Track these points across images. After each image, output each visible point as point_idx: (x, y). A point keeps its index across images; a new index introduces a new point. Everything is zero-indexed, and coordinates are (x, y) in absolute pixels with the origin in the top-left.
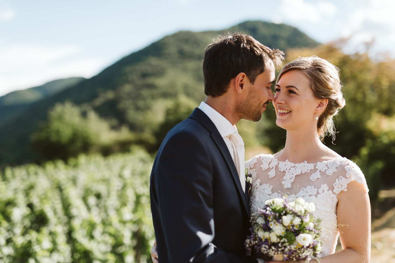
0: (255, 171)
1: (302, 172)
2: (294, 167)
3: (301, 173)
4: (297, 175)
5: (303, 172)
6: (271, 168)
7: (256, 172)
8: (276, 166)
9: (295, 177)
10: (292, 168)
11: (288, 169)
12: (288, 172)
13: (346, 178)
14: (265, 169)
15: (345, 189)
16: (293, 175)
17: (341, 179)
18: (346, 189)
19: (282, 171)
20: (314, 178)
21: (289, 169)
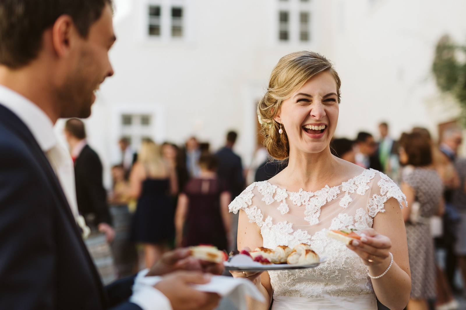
0: (256, 209)
1: (327, 200)
2: (314, 196)
3: (327, 202)
4: (322, 205)
5: (329, 200)
6: (278, 201)
7: (259, 210)
8: (286, 199)
9: (321, 209)
10: (311, 199)
11: (307, 201)
12: (309, 204)
13: (381, 195)
14: (270, 203)
15: (381, 209)
16: (316, 208)
17: (375, 197)
18: (383, 209)
19: (299, 204)
20: (345, 203)
21: (309, 201)
